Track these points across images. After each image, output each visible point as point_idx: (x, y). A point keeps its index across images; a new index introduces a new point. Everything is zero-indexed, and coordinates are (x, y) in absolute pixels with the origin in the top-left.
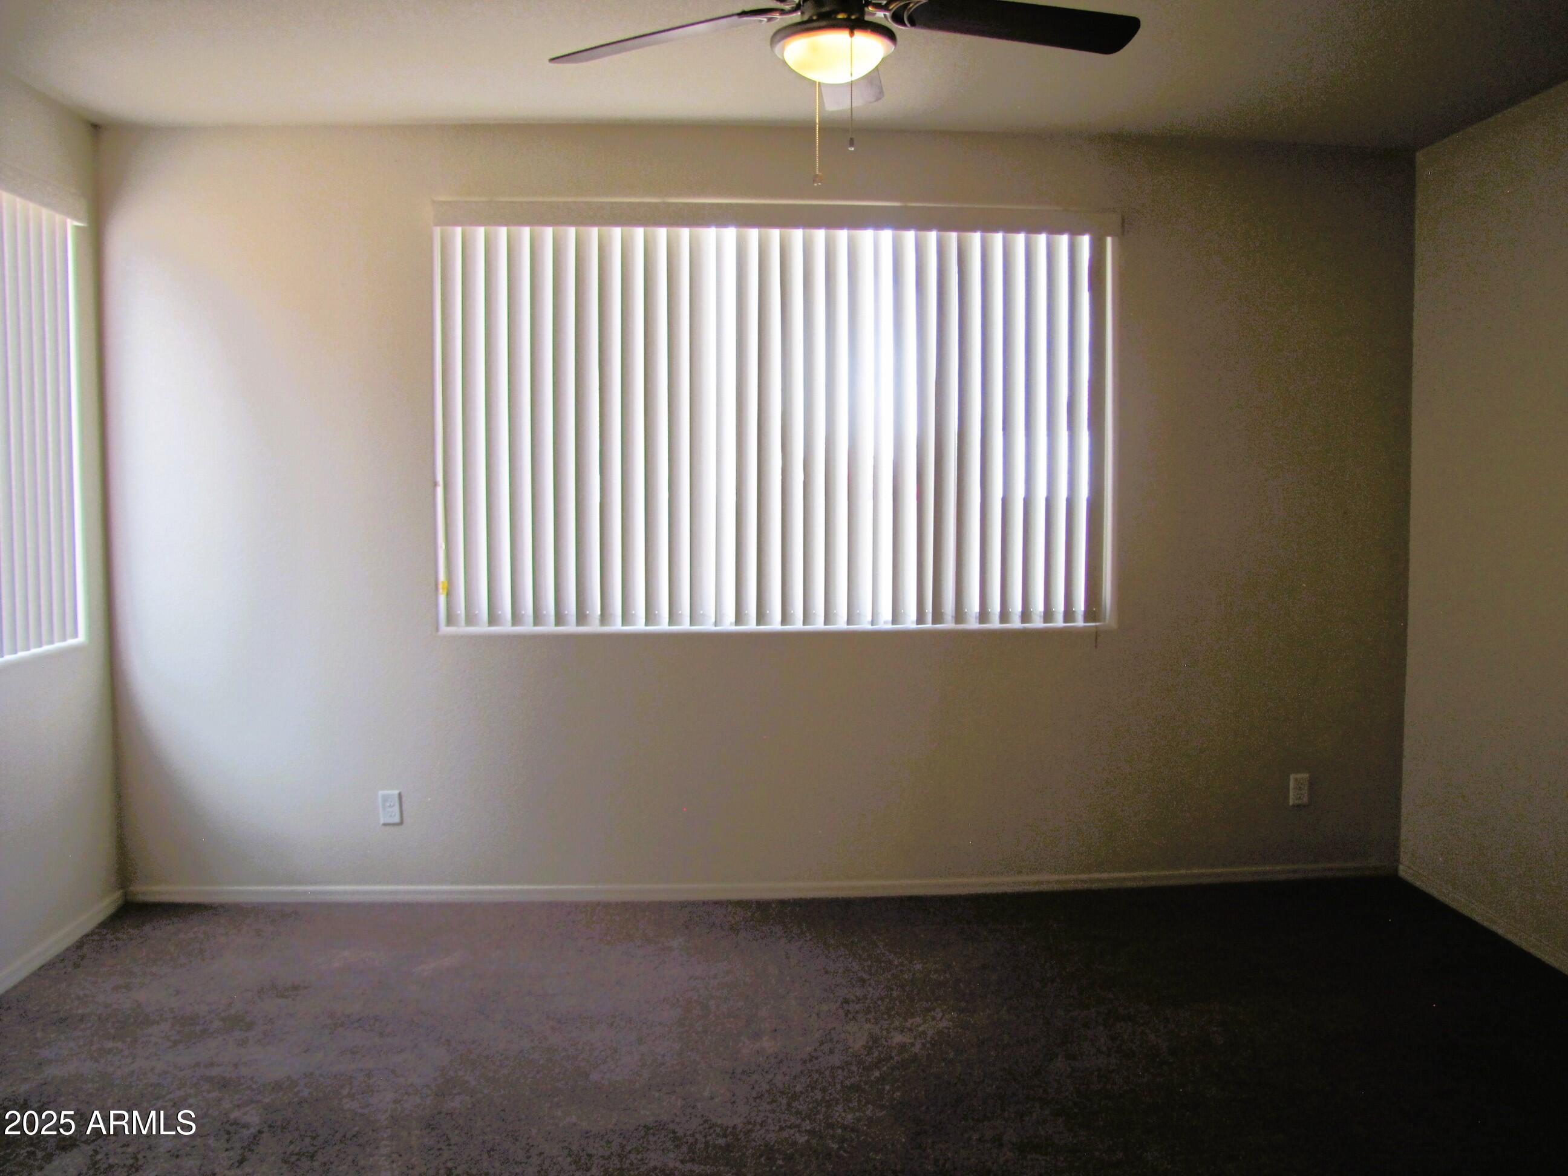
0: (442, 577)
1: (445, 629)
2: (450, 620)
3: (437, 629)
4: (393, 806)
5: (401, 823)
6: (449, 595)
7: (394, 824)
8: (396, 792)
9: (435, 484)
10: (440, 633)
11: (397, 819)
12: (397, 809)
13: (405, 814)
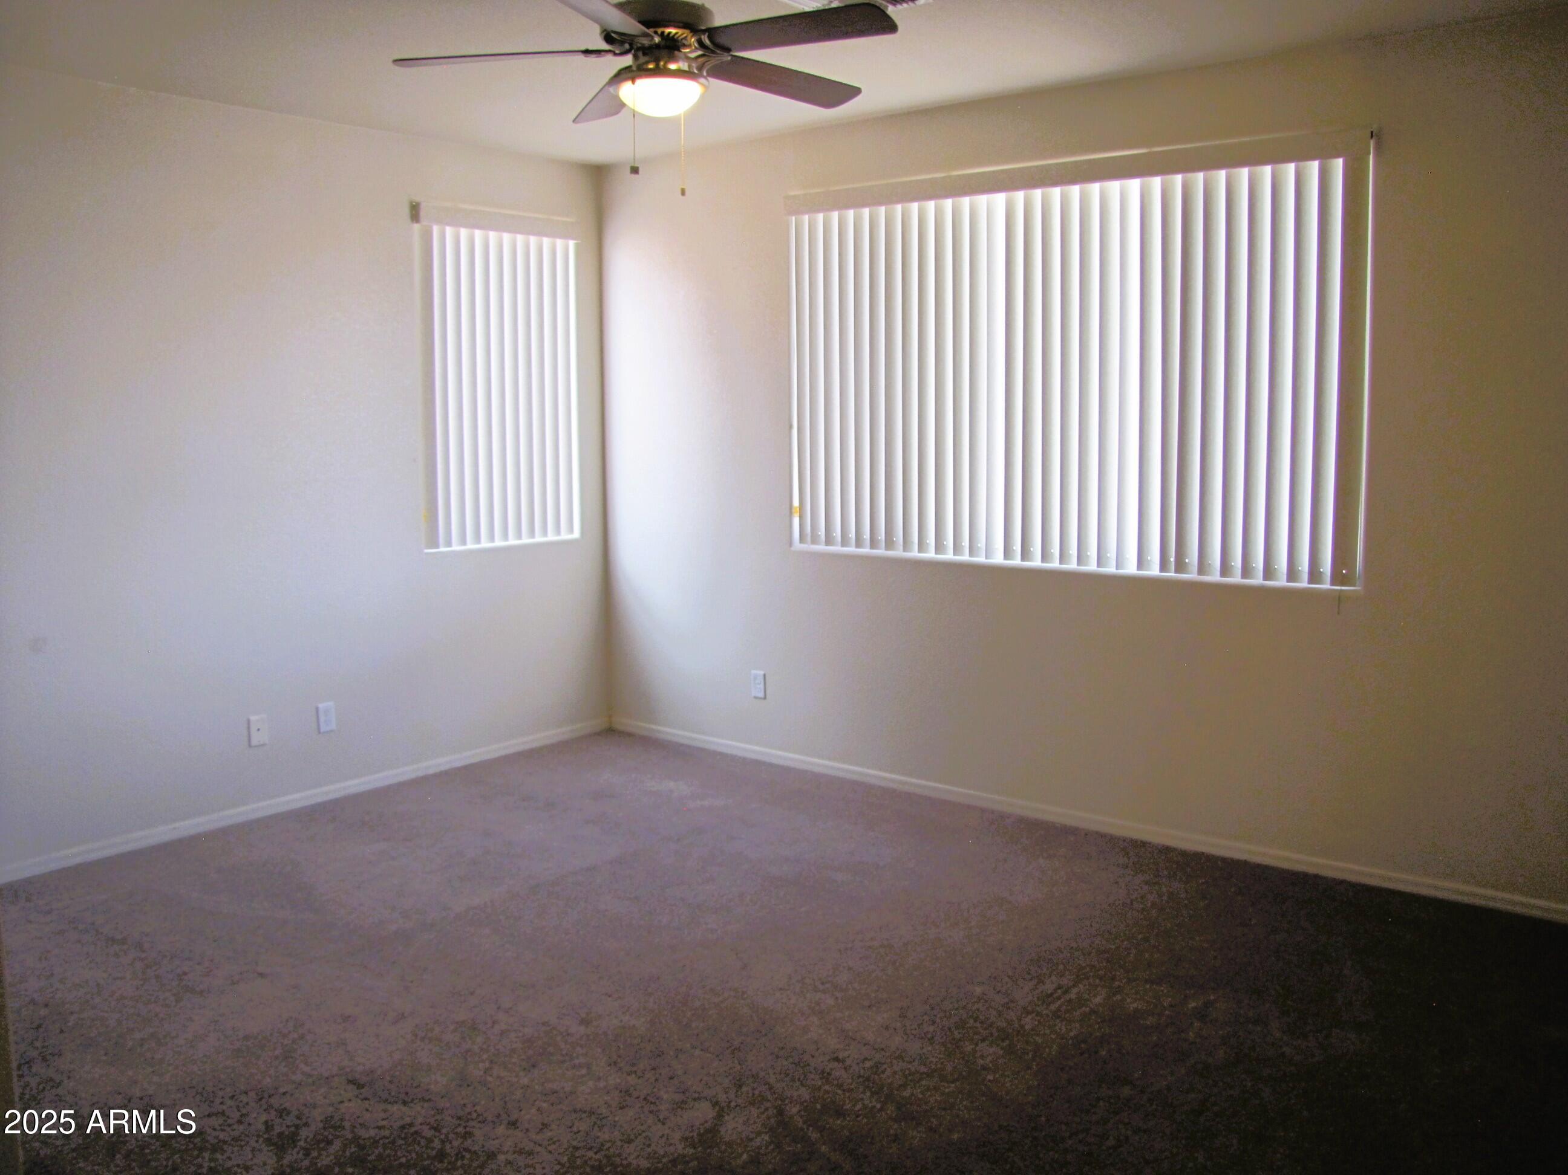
0: (796, 503)
1: (797, 545)
2: (802, 539)
3: (791, 544)
4: (760, 683)
5: (765, 698)
6: (801, 517)
7: (761, 698)
8: (762, 673)
9: (791, 427)
10: (793, 549)
11: (761, 695)
12: (762, 686)
13: (768, 692)
